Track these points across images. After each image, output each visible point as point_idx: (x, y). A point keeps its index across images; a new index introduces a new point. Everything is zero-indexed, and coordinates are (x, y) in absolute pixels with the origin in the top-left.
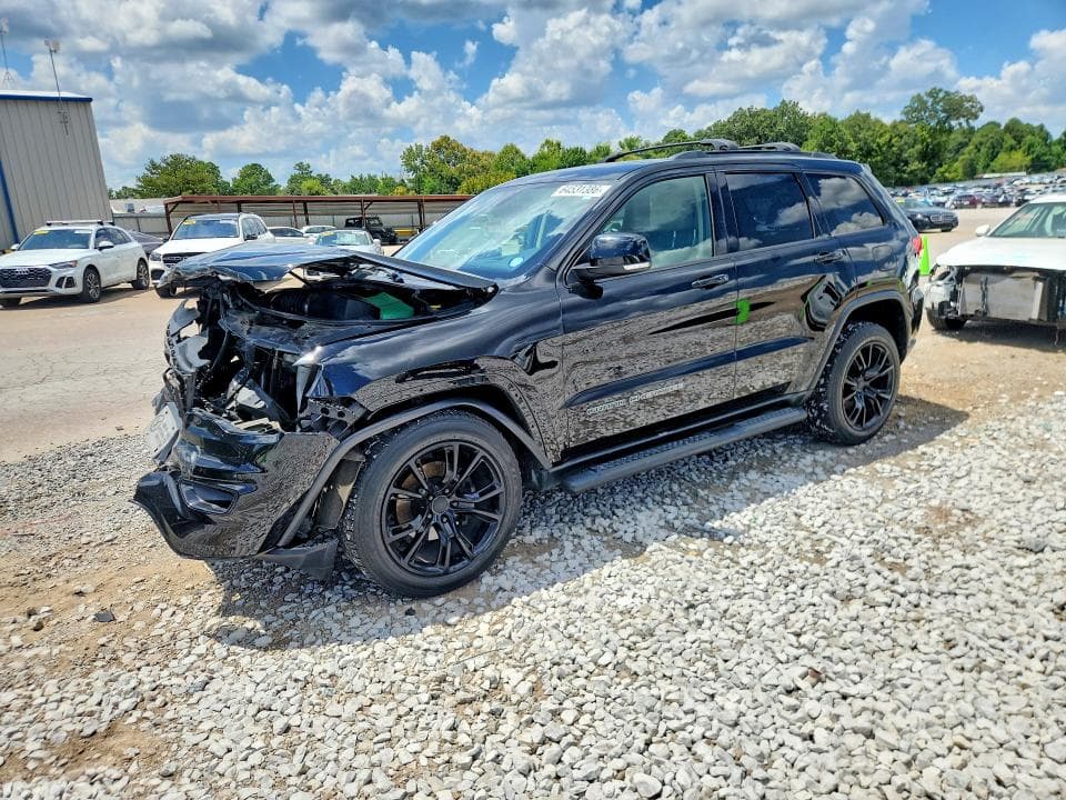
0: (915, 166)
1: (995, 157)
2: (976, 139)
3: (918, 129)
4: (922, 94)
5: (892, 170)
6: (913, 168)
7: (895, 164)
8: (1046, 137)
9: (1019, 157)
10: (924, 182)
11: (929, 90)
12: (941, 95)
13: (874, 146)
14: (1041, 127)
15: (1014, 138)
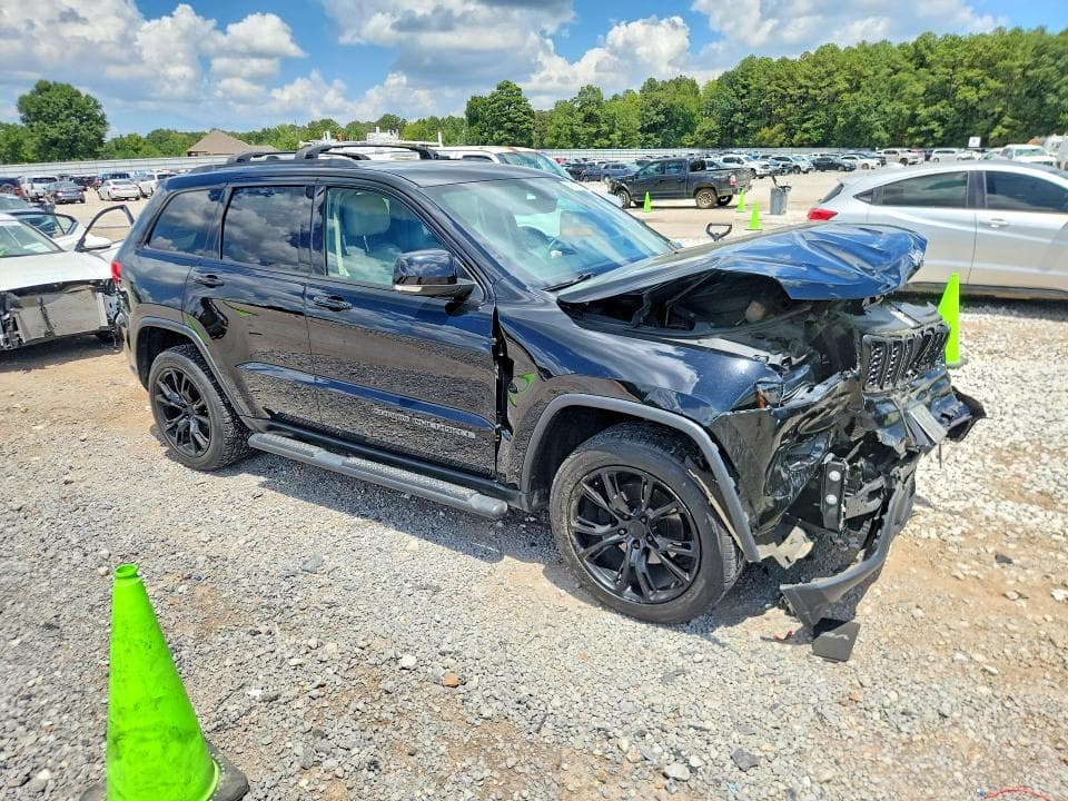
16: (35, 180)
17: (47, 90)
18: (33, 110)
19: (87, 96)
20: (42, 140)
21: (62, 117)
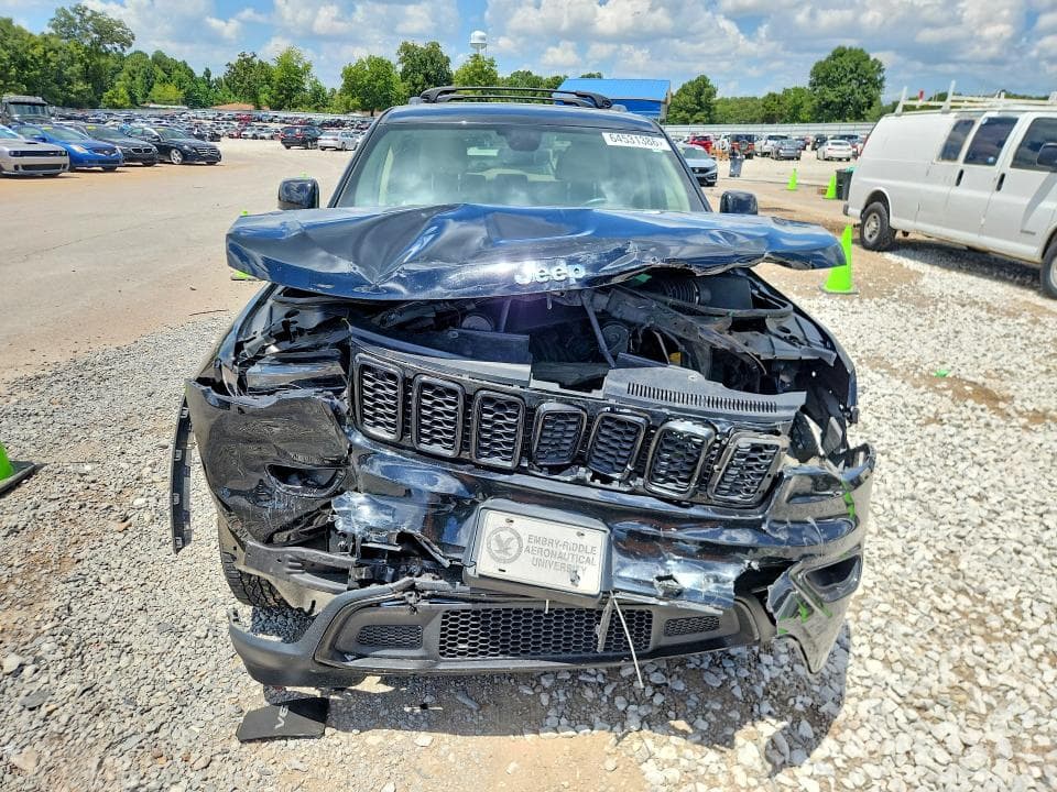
0: (80, 86)
1: (151, 87)
2: (128, 66)
3: (72, 46)
4: (67, 9)
5: (56, 88)
6: (80, 88)
7: (57, 82)
8: (191, 74)
9: (171, 91)
10: (94, 105)
11: (73, 6)
12: (88, 14)
13: (29, 58)
14: (185, 64)
15: (164, 70)
16: (771, 138)
17: (841, 55)
18: (822, 75)
19: (875, 60)
20: (820, 103)
21: (844, 81)
